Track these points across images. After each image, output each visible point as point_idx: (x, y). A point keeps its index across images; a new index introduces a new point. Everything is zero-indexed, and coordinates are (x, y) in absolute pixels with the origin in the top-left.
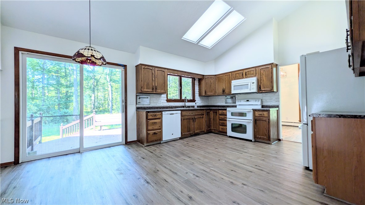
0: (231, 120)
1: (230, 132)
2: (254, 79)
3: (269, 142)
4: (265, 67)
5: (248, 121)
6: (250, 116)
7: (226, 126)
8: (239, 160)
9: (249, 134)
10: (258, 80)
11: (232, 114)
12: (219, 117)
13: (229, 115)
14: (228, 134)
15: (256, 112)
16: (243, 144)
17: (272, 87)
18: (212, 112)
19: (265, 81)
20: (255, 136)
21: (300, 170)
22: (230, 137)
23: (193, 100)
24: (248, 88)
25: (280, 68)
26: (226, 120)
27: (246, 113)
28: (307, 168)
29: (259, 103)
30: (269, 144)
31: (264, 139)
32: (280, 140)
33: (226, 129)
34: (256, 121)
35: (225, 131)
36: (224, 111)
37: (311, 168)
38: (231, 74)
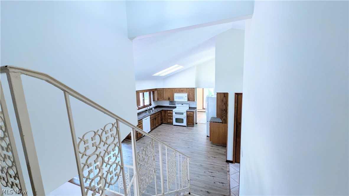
0: (175, 116)
1: (175, 123)
2: (186, 95)
3: (193, 126)
4: (191, 89)
5: (184, 117)
6: (185, 115)
7: (173, 119)
8: (186, 138)
9: (185, 123)
10: (188, 95)
11: (176, 113)
12: (168, 115)
13: (174, 114)
14: (174, 124)
15: (188, 112)
16: (183, 129)
17: (194, 100)
18: (163, 112)
19: (191, 96)
20: (187, 124)
21: (206, 137)
22: (174, 125)
23: (150, 105)
24: (183, 99)
25: (197, 89)
26: (172, 116)
27: (183, 113)
28: (208, 136)
29: (188, 106)
30: (193, 127)
31: (191, 125)
32: (197, 123)
33: (173, 121)
34: (188, 117)
35: (172, 122)
36: (171, 111)
37: (209, 136)
38: (173, 89)
